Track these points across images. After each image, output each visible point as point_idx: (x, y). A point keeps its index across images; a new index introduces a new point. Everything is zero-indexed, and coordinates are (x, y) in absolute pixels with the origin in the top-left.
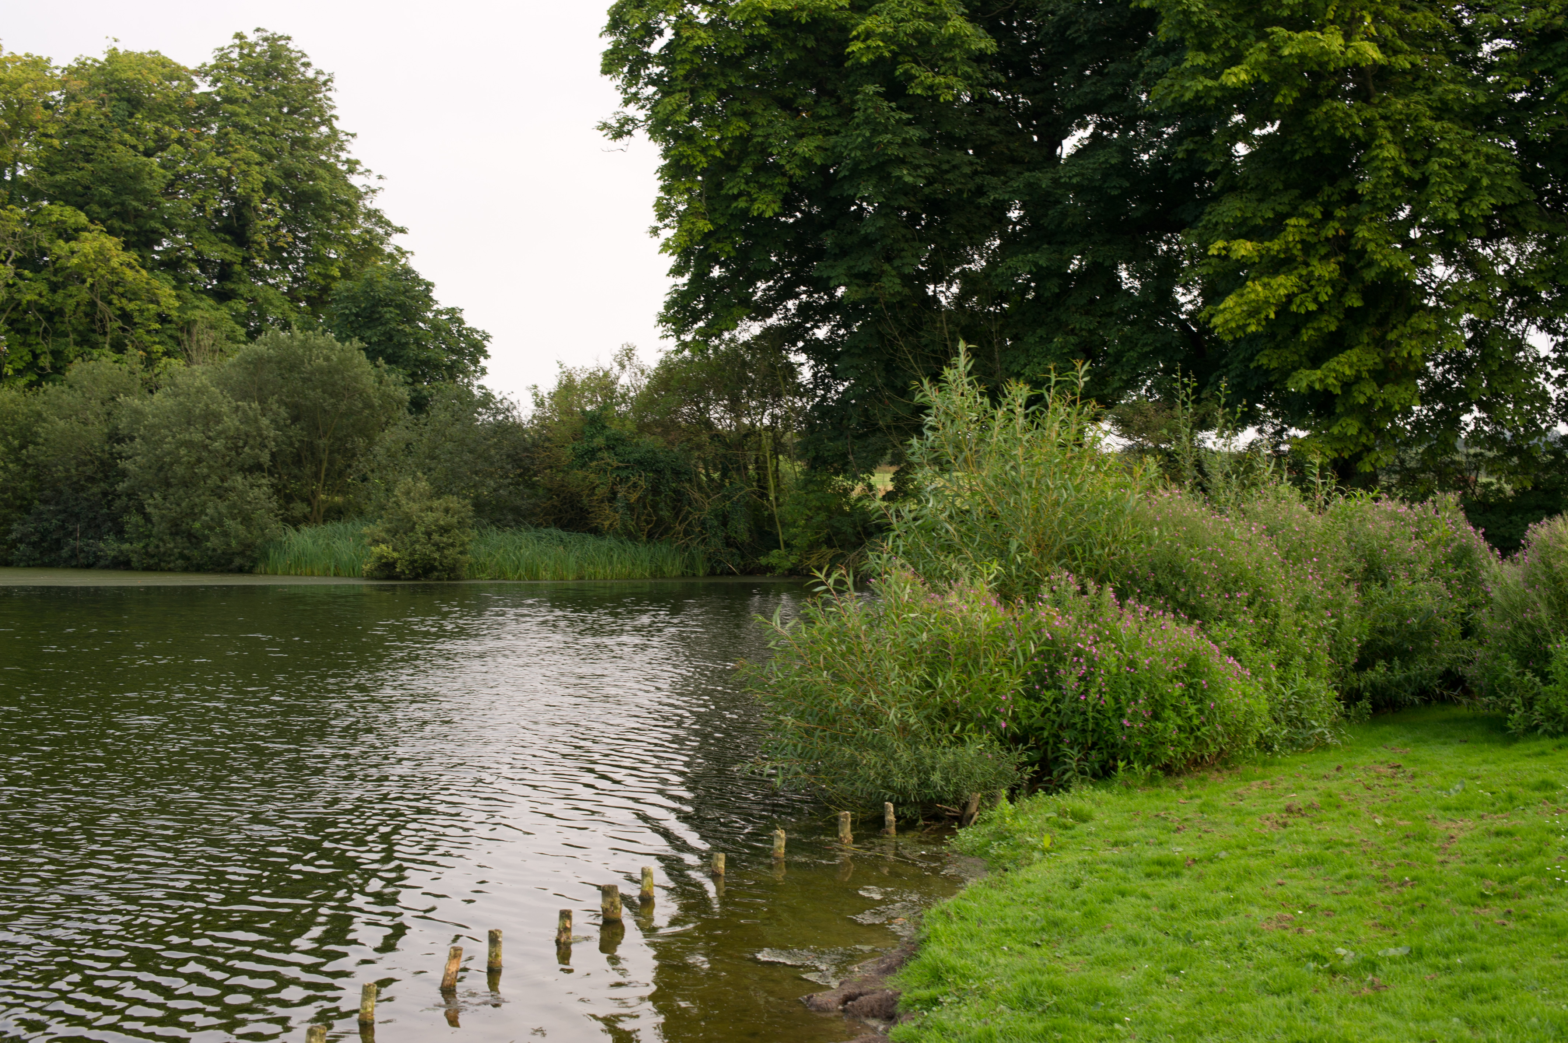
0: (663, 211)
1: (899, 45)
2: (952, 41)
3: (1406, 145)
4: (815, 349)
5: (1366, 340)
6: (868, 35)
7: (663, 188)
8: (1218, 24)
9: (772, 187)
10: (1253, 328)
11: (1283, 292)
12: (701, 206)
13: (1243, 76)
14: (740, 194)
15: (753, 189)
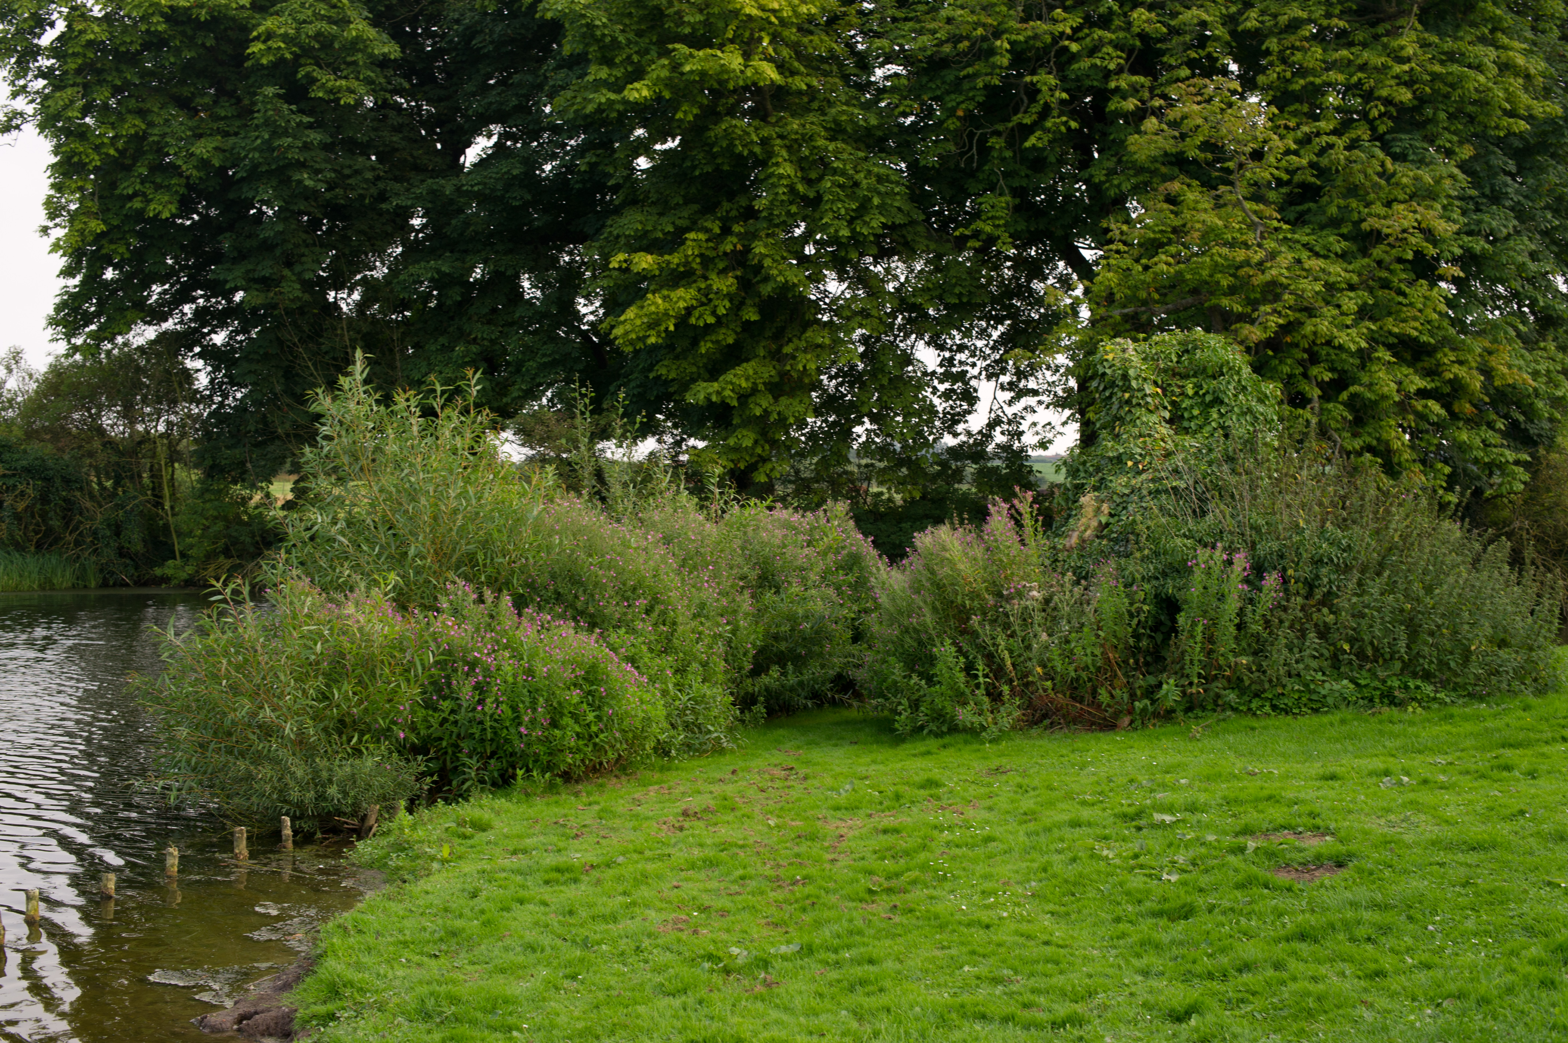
0: (53, 210)
1: (301, 47)
2: (356, 44)
3: (801, 164)
4: (210, 354)
5: (762, 353)
6: (269, 36)
7: (53, 186)
8: (621, 39)
9: (168, 188)
10: (652, 340)
11: (682, 304)
12: (94, 206)
13: (645, 93)
14: (135, 194)
15: (149, 190)
